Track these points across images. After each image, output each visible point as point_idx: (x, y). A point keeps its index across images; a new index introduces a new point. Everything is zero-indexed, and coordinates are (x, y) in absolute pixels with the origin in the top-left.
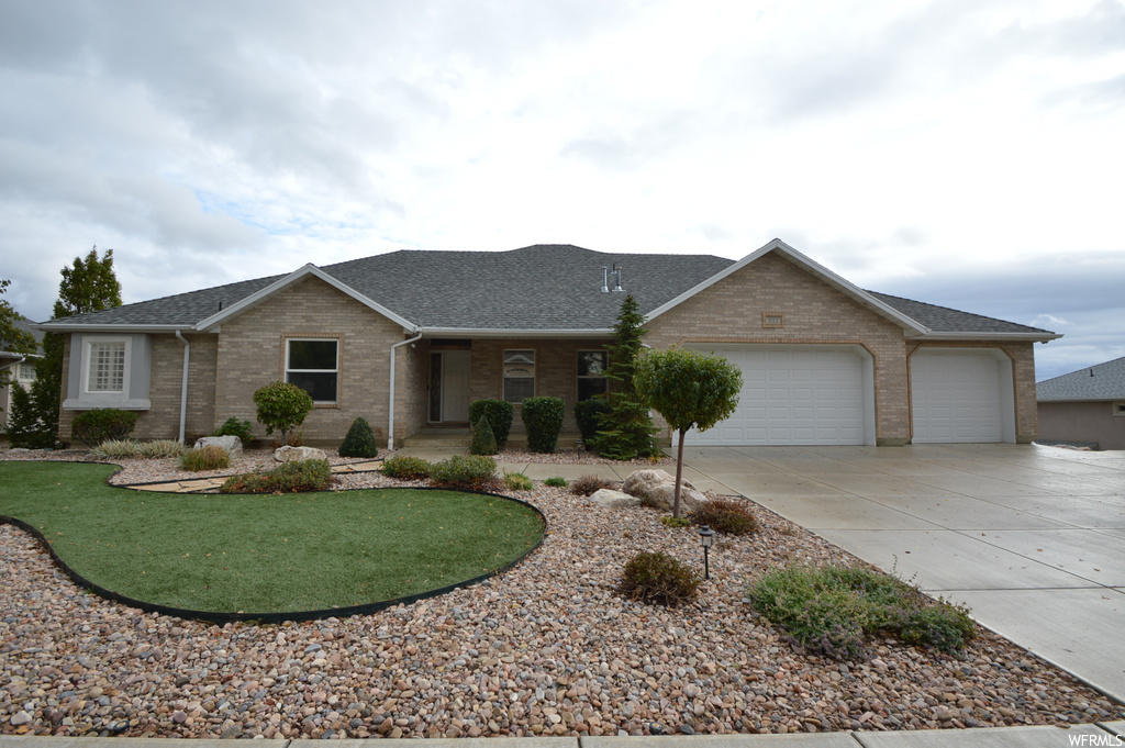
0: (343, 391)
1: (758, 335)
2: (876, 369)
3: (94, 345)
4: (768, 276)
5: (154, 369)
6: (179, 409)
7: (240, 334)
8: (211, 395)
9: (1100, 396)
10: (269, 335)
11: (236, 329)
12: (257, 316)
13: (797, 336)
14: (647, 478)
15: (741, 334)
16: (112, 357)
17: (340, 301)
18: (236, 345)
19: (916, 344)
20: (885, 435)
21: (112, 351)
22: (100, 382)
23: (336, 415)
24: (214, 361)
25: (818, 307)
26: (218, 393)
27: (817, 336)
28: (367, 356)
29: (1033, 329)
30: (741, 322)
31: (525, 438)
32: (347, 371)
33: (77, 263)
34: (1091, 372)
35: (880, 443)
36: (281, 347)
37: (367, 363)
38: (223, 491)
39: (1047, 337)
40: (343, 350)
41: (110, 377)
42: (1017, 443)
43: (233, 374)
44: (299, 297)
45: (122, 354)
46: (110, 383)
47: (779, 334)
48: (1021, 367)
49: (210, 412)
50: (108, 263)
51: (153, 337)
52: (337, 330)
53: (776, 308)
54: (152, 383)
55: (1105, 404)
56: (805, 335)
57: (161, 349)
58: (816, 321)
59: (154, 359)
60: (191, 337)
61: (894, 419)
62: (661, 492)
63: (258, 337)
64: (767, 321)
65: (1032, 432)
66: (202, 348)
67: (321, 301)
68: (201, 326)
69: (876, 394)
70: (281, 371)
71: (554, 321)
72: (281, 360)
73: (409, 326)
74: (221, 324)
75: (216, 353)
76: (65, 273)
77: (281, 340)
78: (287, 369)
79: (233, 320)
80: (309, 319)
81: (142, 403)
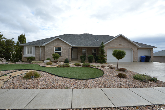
0: (62, 54)
1: (118, 47)
2: (133, 52)
3: (27, 48)
4: (120, 39)
6: (40, 57)
7: (48, 46)
8: (44, 55)
9: (160, 55)
10: (52, 46)
11: (47, 46)
12: (50, 44)
14: (111, 65)
15: (116, 47)
16: (30, 49)
17: (62, 42)
18: (47, 48)
19: (138, 48)
20: (134, 60)
21: (30, 48)
22: (28, 53)
23: (61, 58)
24: (45, 50)
25: (126, 43)
26: (45, 54)
27: (126, 47)
28: (65, 50)
29: (153, 46)
30: (116, 45)
31: (88, 61)
32: (63, 51)
33: (20, 36)
34: (159, 52)
36: (54, 48)
37: (66, 50)
38: (58, 67)
39: (155, 47)
40: (62, 49)
41: (30, 52)
43: (47, 52)
44: (56, 41)
45: (31, 49)
46: (30, 53)
47: (121, 47)
48: (152, 51)
49: (44, 57)
50: (24, 36)
51: (36, 47)
52: (61, 46)
53: (121, 43)
54: (36, 53)
55: (161, 56)
56: (124, 47)
57: (37, 48)
58: (126, 45)
59: (36, 50)
60: (41, 47)
61: (135, 58)
62: (114, 67)
63: (51, 47)
64: (119, 45)
65: (153, 60)
66: (42, 48)
67: (59, 42)
68: (43, 45)
69: (133, 55)
70: (54, 52)
71: (91, 45)
72: (54, 50)
73: (71, 45)
74: (45, 45)
75: (45, 49)
76: (18, 37)
77: (54, 47)
78: (55, 51)
79: (47, 44)
80: (57, 44)
81: (35, 56)
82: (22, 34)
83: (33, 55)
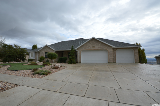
1: (92, 49)
2: (108, 53)
3: (31, 53)
4: (93, 41)
5: (35, 55)
6: (37, 59)
13: (97, 49)
15: (89, 49)
22: (31, 57)
25: (100, 45)
27: (99, 49)
30: (89, 47)
35: (109, 63)
42: (135, 63)
43: (41, 55)
45: (33, 54)
47: (94, 49)
50: (36, 45)
52: (49, 51)
53: (94, 45)
57: (36, 53)
58: (99, 47)
61: (111, 59)
64: (93, 47)
65: (138, 61)
68: (38, 51)
69: (108, 56)
70: (45, 55)
75: (40, 53)
77: (44, 52)
79: (41, 50)
81: (34, 58)
82: (35, 45)
83: (34, 57)
